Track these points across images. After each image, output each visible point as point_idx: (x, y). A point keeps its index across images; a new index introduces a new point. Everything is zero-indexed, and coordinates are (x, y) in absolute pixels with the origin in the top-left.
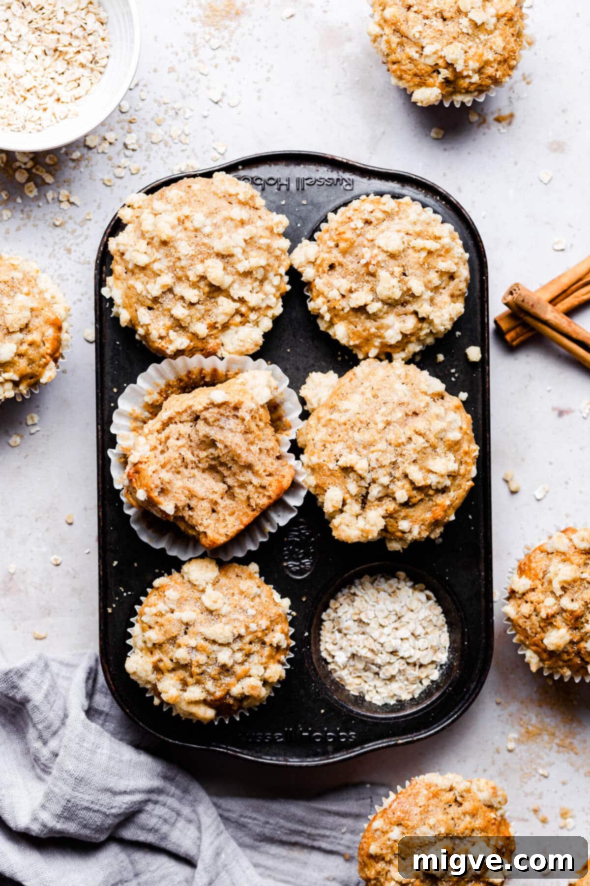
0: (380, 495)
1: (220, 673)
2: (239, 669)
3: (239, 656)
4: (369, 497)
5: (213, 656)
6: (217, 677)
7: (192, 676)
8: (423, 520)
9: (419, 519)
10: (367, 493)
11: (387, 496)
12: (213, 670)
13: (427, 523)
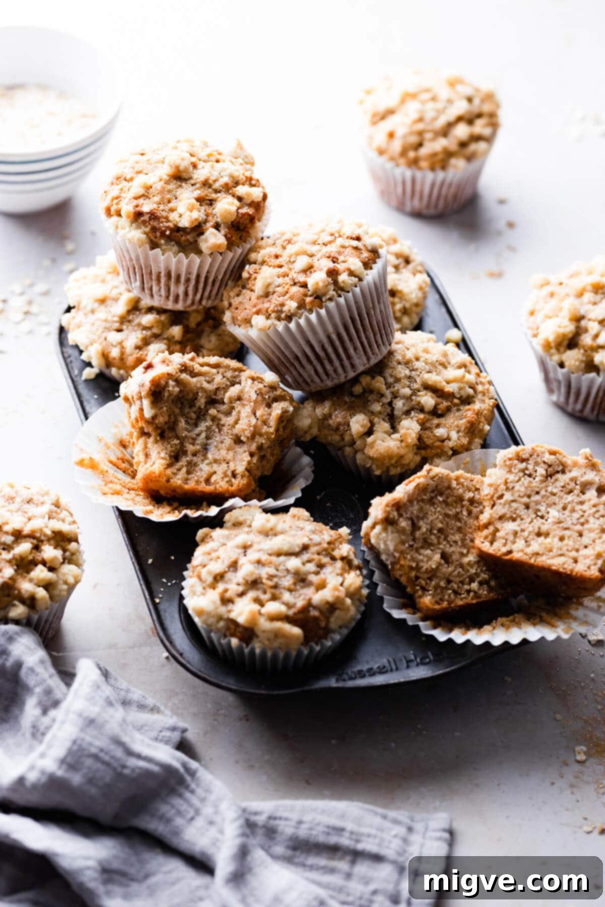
0: (405, 408)
1: (295, 584)
2: (313, 578)
3: (311, 567)
4: (396, 413)
5: (282, 567)
6: (292, 587)
7: (265, 592)
8: (457, 426)
9: (454, 425)
10: (393, 409)
11: (412, 409)
12: (287, 581)
13: (463, 429)
